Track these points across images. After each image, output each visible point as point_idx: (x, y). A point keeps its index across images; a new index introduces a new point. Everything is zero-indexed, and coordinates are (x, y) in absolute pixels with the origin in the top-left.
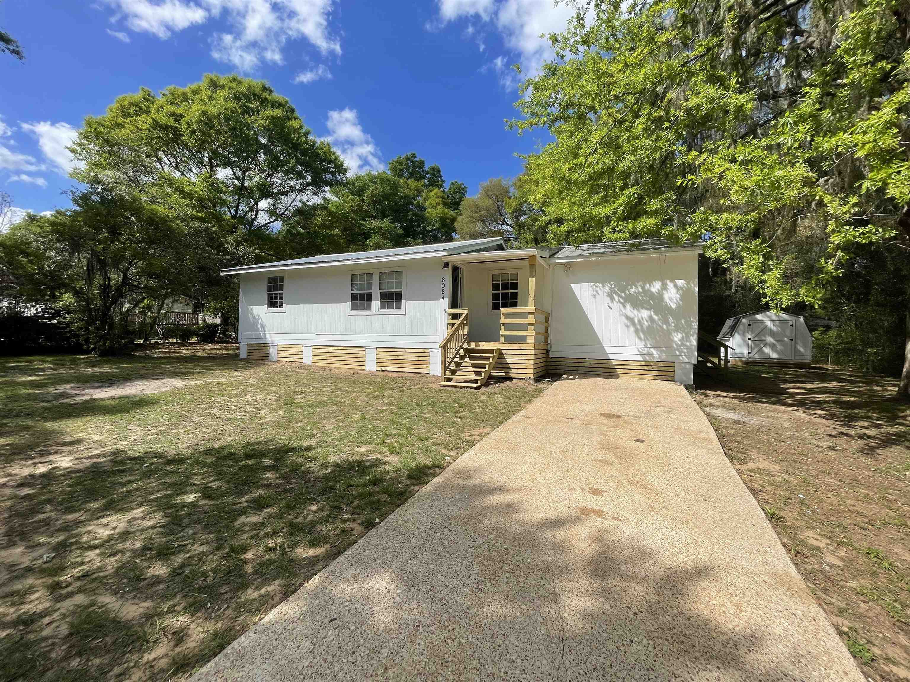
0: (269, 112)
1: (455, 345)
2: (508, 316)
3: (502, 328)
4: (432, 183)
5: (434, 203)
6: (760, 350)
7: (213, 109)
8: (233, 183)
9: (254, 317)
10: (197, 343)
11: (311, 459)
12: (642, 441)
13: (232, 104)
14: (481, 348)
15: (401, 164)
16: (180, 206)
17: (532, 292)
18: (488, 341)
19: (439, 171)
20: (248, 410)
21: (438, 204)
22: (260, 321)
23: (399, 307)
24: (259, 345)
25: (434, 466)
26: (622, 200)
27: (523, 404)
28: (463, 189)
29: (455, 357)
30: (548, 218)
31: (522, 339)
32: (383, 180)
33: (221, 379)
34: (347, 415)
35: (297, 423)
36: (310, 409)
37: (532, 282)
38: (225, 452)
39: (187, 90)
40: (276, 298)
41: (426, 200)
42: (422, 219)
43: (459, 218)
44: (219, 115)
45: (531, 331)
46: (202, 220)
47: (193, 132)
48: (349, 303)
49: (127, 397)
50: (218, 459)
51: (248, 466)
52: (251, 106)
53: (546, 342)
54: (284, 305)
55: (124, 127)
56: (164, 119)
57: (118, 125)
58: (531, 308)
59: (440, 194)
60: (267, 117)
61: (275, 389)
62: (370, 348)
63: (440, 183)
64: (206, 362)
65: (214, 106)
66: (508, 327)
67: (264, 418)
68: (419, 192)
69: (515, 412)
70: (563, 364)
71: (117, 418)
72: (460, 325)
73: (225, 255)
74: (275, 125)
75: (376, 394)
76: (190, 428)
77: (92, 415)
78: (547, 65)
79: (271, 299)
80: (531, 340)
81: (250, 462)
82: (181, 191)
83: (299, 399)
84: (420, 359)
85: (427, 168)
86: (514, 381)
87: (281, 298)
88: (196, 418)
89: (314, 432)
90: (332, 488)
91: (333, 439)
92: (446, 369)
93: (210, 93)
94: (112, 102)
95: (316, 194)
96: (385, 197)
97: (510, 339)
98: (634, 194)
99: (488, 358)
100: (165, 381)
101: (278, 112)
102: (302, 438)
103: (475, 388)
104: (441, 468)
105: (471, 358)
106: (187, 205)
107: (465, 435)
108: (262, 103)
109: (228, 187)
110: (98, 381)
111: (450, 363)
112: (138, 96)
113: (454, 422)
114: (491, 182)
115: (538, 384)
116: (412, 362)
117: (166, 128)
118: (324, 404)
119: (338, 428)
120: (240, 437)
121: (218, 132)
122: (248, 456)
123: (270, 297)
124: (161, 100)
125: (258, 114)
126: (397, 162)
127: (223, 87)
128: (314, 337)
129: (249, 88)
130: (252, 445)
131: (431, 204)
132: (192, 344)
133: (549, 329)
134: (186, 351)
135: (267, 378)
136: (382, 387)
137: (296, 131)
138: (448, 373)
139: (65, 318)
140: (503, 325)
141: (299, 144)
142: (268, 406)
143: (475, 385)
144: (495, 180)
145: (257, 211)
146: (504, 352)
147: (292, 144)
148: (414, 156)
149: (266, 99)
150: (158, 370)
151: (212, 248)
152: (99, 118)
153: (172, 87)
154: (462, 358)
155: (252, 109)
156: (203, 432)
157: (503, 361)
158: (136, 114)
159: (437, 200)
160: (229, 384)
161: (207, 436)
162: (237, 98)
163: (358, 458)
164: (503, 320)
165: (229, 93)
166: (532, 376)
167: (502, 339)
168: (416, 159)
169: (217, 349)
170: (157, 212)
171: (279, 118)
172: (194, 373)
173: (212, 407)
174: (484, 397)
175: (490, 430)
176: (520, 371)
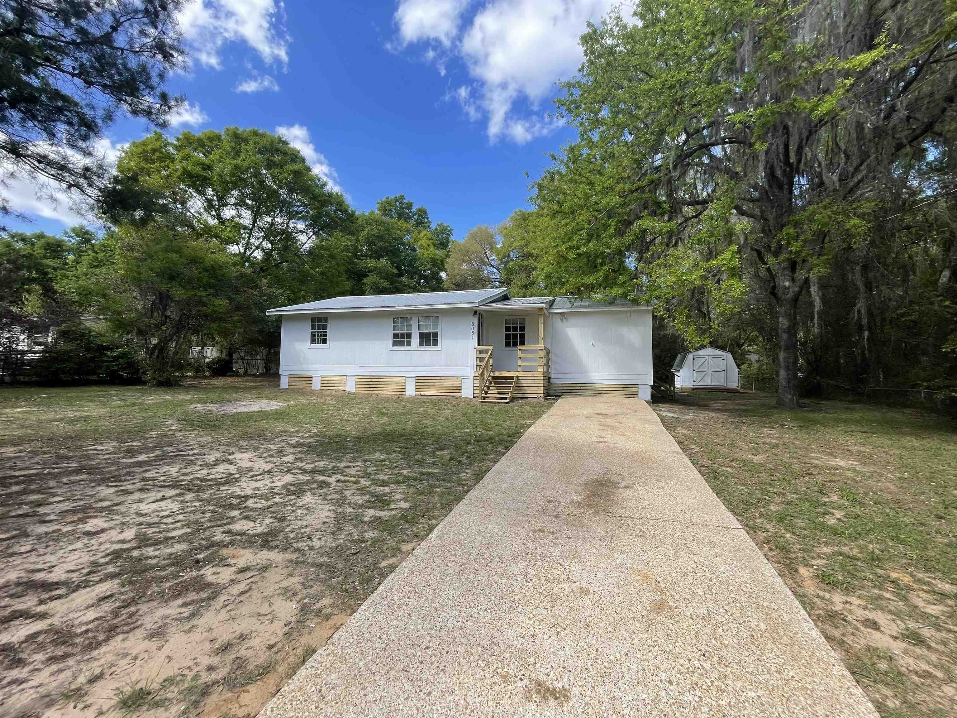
1: (486, 374)
4: (419, 223)
5: (424, 245)
6: (702, 379)
7: (243, 163)
9: (297, 352)
14: (503, 375)
15: (390, 204)
17: (541, 334)
18: (508, 370)
19: (425, 213)
21: (428, 245)
22: (302, 355)
23: (436, 344)
24: (302, 376)
27: (545, 410)
28: (448, 230)
29: (487, 382)
31: (534, 369)
37: (541, 327)
40: (319, 336)
41: (416, 240)
42: (415, 259)
43: (449, 259)
45: (540, 363)
48: (391, 341)
52: (274, 159)
53: (548, 371)
54: (328, 342)
58: (540, 345)
59: (429, 235)
62: (410, 377)
63: (427, 224)
65: (244, 160)
66: (523, 360)
68: (409, 233)
69: (543, 414)
70: (561, 387)
72: (488, 359)
79: (315, 336)
80: (540, 370)
84: (454, 385)
85: (414, 209)
86: (529, 399)
87: (325, 336)
93: (233, 145)
97: (524, 369)
99: (510, 383)
101: (300, 166)
103: (507, 403)
105: (495, 383)
107: (522, 423)
111: (484, 386)
114: (478, 229)
115: (547, 401)
126: (385, 202)
127: (246, 140)
128: (358, 368)
131: (421, 245)
133: (550, 361)
138: (483, 392)
140: (520, 358)
144: (481, 227)
146: (521, 378)
148: (402, 197)
149: (286, 153)
154: (491, 383)
157: (521, 385)
159: (428, 241)
164: (519, 354)
165: (255, 148)
166: (542, 395)
167: (519, 369)
168: (404, 201)
171: (301, 172)
176: (533, 392)
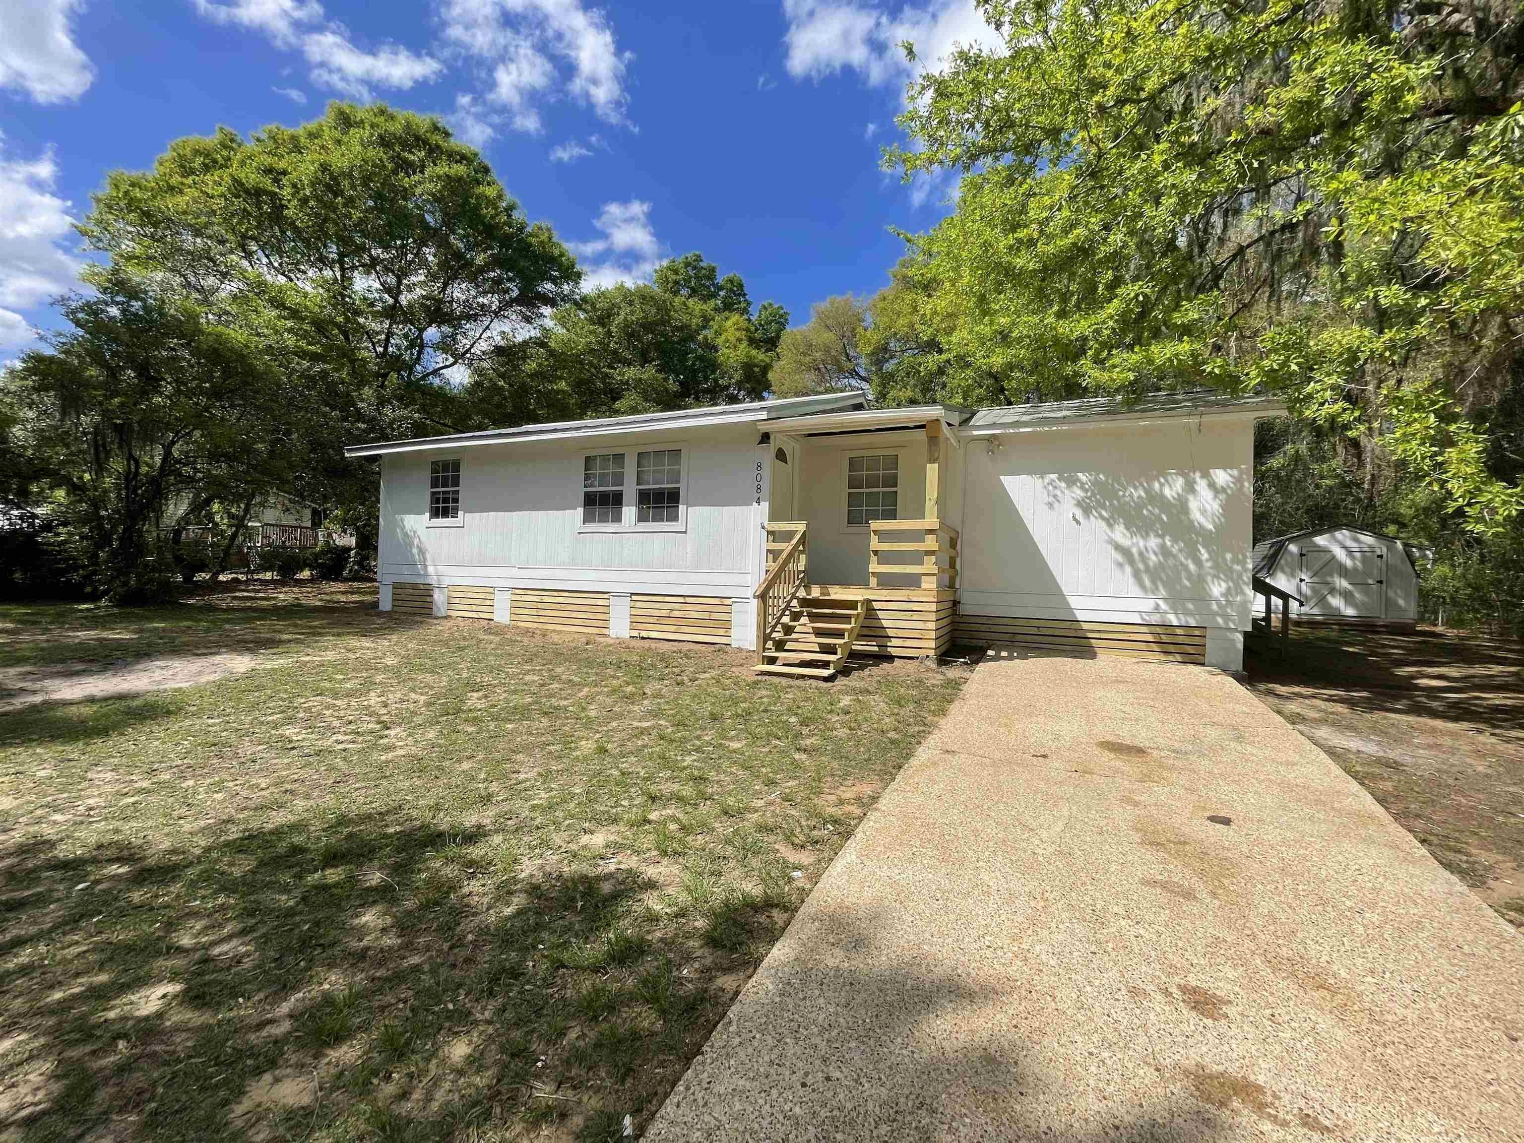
0: (442, 169)
1: (783, 590)
2: (884, 536)
3: (874, 559)
4: (728, 306)
5: (733, 339)
6: (1322, 601)
7: (340, 160)
8: (381, 299)
9: (406, 535)
10: (312, 580)
11: (475, 868)
12: (1227, 822)
13: (376, 153)
14: (833, 597)
15: (676, 272)
16: (276, 332)
17: (932, 492)
18: (845, 583)
19: (742, 287)
20: (364, 727)
21: (739, 340)
22: (416, 541)
23: (674, 518)
24: (415, 586)
25: (769, 904)
26: (1113, 307)
27: (930, 718)
28: (781, 316)
29: (783, 614)
30: (944, 357)
31: (913, 581)
32: (644, 297)
33: (330, 655)
34: (568, 742)
35: (459, 761)
36: (492, 726)
37: (932, 471)
38: (282, 847)
39: (300, 131)
40: (446, 500)
41: (718, 333)
42: (713, 366)
43: (776, 366)
44: (352, 170)
45: (930, 565)
46: (314, 358)
47: (304, 201)
48: (580, 510)
49: (121, 697)
50: (262, 864)
51: (325, 888)
52: (411, 157)
53: (952, 586)
54: (460, 513)
55: (181, 192)
56: (252, 178)
57: (171, 189)
58: (931, 521)
59: (744, 325)
60: (439, 177)
61: (429, 678)
62: (619, 595)
63: (743, 305)
64: (316, 619)
65: (343, 155)
66: (884, 558)
67: (392, 748)
68: (706, 320)
69: (919, 738)
70: (983, 628)
71: (73, 750)
72: (791, 555)
73: (358, 421)
74: (453, 192)
75: (630, 689)
76: (225, 775)
77: (21, 744)
78: (961, 52)
79: (438, 502)
80: (930, 584)
81: (334, 875)
82: (277, 303)
83: (474, 700)
84: (715, 616)
85: (720, 280)
86: (897, 662)
87: (456, 500)
88: (247, 748)
89: (494, 787)
90: (516, 973)
91: (534, 808)
92: (766, 638)
93: (337, 134)
94: (163, 150)
95: (528, 320)
96: (647, 326)
97: (886, 581)
98: (1137, 295)
99: (847, 618)
100: (218, 659)
101: (460, 169)
102: (466, 805)
103: (826, 679)
104: (786, 909)
105: (813, 617)
106: (290, 330)
107: (827, 804)
108: (431, 151)
109: (372, 305)
110: (81, 660)
111: (775, 626)
112: (211, 140)
113: (796, 765)
114: (832, 304)
115: (943, 669)
116: (698, 623)
117: (257, 193)
118: (523, 713)
119: (546, 776)
120: (330, 800)
121: (350, 202)
122: (332, 858)
123: (435, 498)
124: (250, 146)
125: (422, 172)
126: (668, 268)
127: (360, 124)
128: (515, 572)
129: (408, 126)
130: (351, 821)
131: (727, 341)
132: (300, 583)
133: (958, 561)
134: (284, 596)
135: (418, 654)
136: (641, 673)
137: (492, 203)
138: (770, 644)
139: (58, 535)
140: (876, 553)
141: (497, 227)
142: (404, 719)
143: (826, 673)
144: (839, 299)
145: (422, 347)
146: (876, 605)
147: (484, 224)
148: (699, 259)
149: (438, 147)
150: (214, 636)
151: (333, 408)
152: (135, 174)
153: (273, 127)
154: (796, 617)
155: (411, 164)
156: (251, 787)
157: (874, 623)
158: (206, 168)
159: (738, 334)
160: (340, 666)
161: (257, 797)
162: (384, 142)
163: (585, 868)
164: (874, 543)
165: (372, 135)
166: (932, 653)
167: (873, 581)
168: (702, 264)
169: (343, 593)
170: (227, 341)
171: (460, 179)
172: (281, 642)
173: (290, 720)
174: (846, 701)
175: (878, 785)
176: (909, 643)
